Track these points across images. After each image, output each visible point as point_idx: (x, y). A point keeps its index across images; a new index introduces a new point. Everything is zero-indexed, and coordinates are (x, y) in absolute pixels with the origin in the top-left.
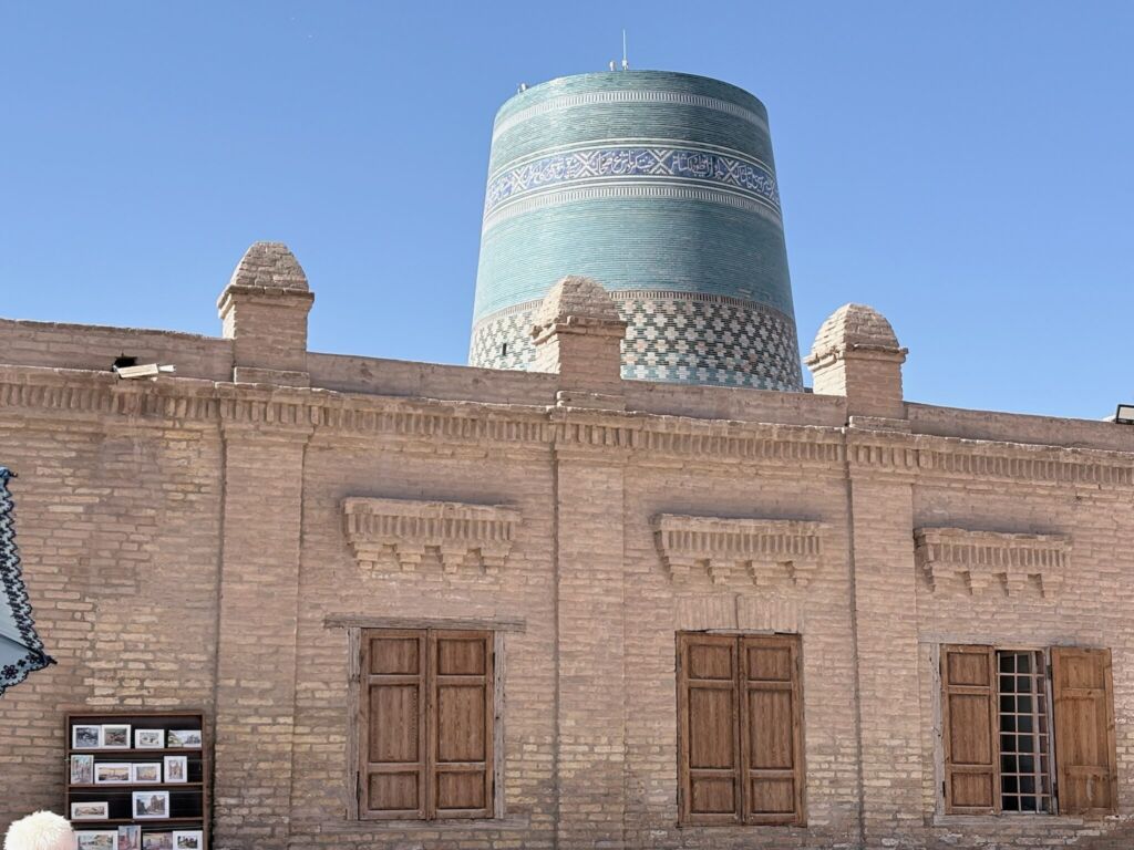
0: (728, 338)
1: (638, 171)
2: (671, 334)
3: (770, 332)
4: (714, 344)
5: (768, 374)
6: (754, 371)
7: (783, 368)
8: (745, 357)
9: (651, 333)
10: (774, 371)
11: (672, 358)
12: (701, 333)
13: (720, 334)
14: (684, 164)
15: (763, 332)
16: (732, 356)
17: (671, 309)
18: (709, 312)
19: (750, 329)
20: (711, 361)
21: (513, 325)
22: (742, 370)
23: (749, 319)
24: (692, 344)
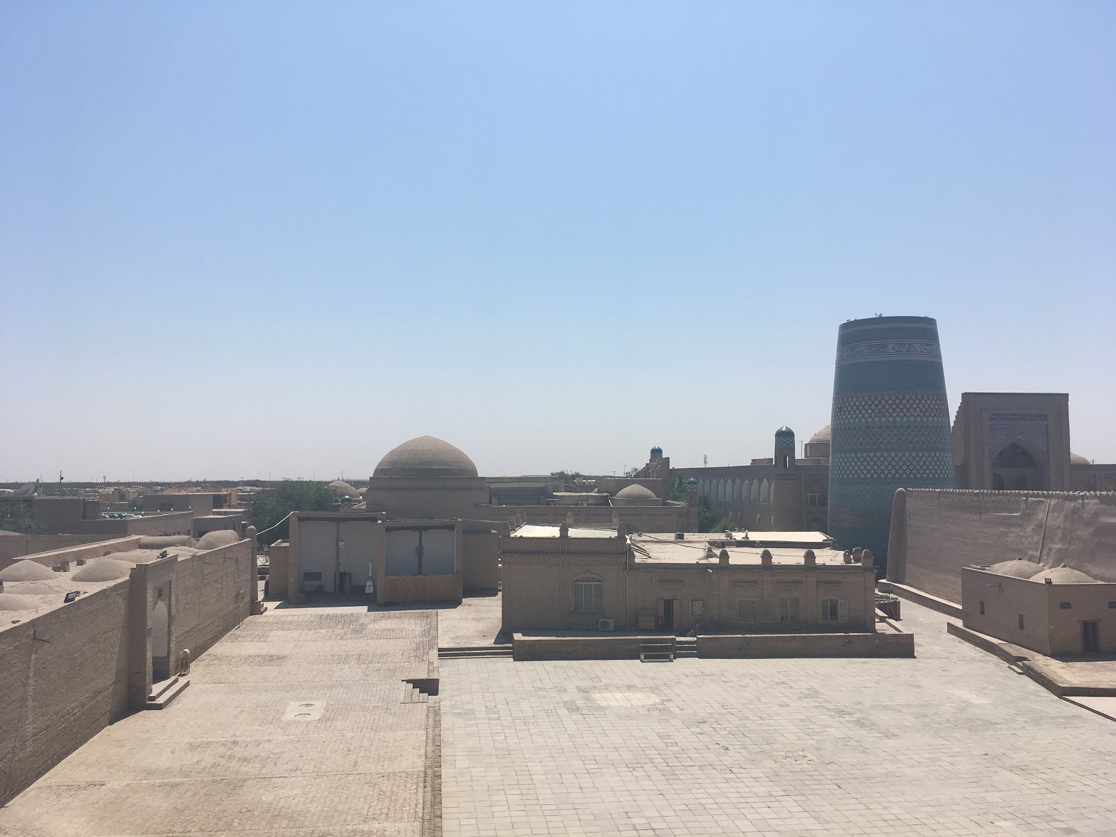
0: (915, 406)
1: (882, 352)
2: (894, 406)
3: (931, 401)
4: (910, 408)
5: (930, 416)
6: (925, 416)
7: (937, 412)
8: (921, 411)
9: (887, 406)
10: (933, 414)
11: (894, 414)
12: (905, 405)
13: (911, 405)
14: (899, 348)
15: (929, 402)
16: (916, 411)
17: (893, 397)
18: (908, 398)
19: (923, 402)
20: (908, 414)
21: (843, 402)
22: (919, 416)
23: (923, 398)
24: (901, 410)
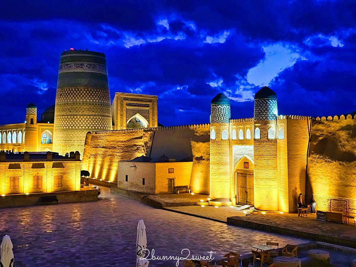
2: (86, 94)
3: (103, 93)
4: (93, 96)
7: (105, 98)
9: (83, 94)
12: (91, 94)
16: (96, 97)
21: (62, 91)
22: (98, 99)
23: (99, 91)
